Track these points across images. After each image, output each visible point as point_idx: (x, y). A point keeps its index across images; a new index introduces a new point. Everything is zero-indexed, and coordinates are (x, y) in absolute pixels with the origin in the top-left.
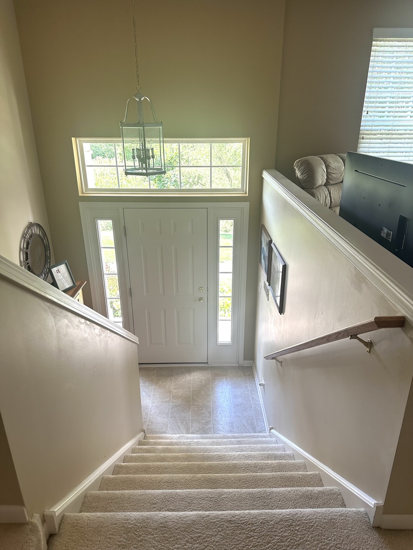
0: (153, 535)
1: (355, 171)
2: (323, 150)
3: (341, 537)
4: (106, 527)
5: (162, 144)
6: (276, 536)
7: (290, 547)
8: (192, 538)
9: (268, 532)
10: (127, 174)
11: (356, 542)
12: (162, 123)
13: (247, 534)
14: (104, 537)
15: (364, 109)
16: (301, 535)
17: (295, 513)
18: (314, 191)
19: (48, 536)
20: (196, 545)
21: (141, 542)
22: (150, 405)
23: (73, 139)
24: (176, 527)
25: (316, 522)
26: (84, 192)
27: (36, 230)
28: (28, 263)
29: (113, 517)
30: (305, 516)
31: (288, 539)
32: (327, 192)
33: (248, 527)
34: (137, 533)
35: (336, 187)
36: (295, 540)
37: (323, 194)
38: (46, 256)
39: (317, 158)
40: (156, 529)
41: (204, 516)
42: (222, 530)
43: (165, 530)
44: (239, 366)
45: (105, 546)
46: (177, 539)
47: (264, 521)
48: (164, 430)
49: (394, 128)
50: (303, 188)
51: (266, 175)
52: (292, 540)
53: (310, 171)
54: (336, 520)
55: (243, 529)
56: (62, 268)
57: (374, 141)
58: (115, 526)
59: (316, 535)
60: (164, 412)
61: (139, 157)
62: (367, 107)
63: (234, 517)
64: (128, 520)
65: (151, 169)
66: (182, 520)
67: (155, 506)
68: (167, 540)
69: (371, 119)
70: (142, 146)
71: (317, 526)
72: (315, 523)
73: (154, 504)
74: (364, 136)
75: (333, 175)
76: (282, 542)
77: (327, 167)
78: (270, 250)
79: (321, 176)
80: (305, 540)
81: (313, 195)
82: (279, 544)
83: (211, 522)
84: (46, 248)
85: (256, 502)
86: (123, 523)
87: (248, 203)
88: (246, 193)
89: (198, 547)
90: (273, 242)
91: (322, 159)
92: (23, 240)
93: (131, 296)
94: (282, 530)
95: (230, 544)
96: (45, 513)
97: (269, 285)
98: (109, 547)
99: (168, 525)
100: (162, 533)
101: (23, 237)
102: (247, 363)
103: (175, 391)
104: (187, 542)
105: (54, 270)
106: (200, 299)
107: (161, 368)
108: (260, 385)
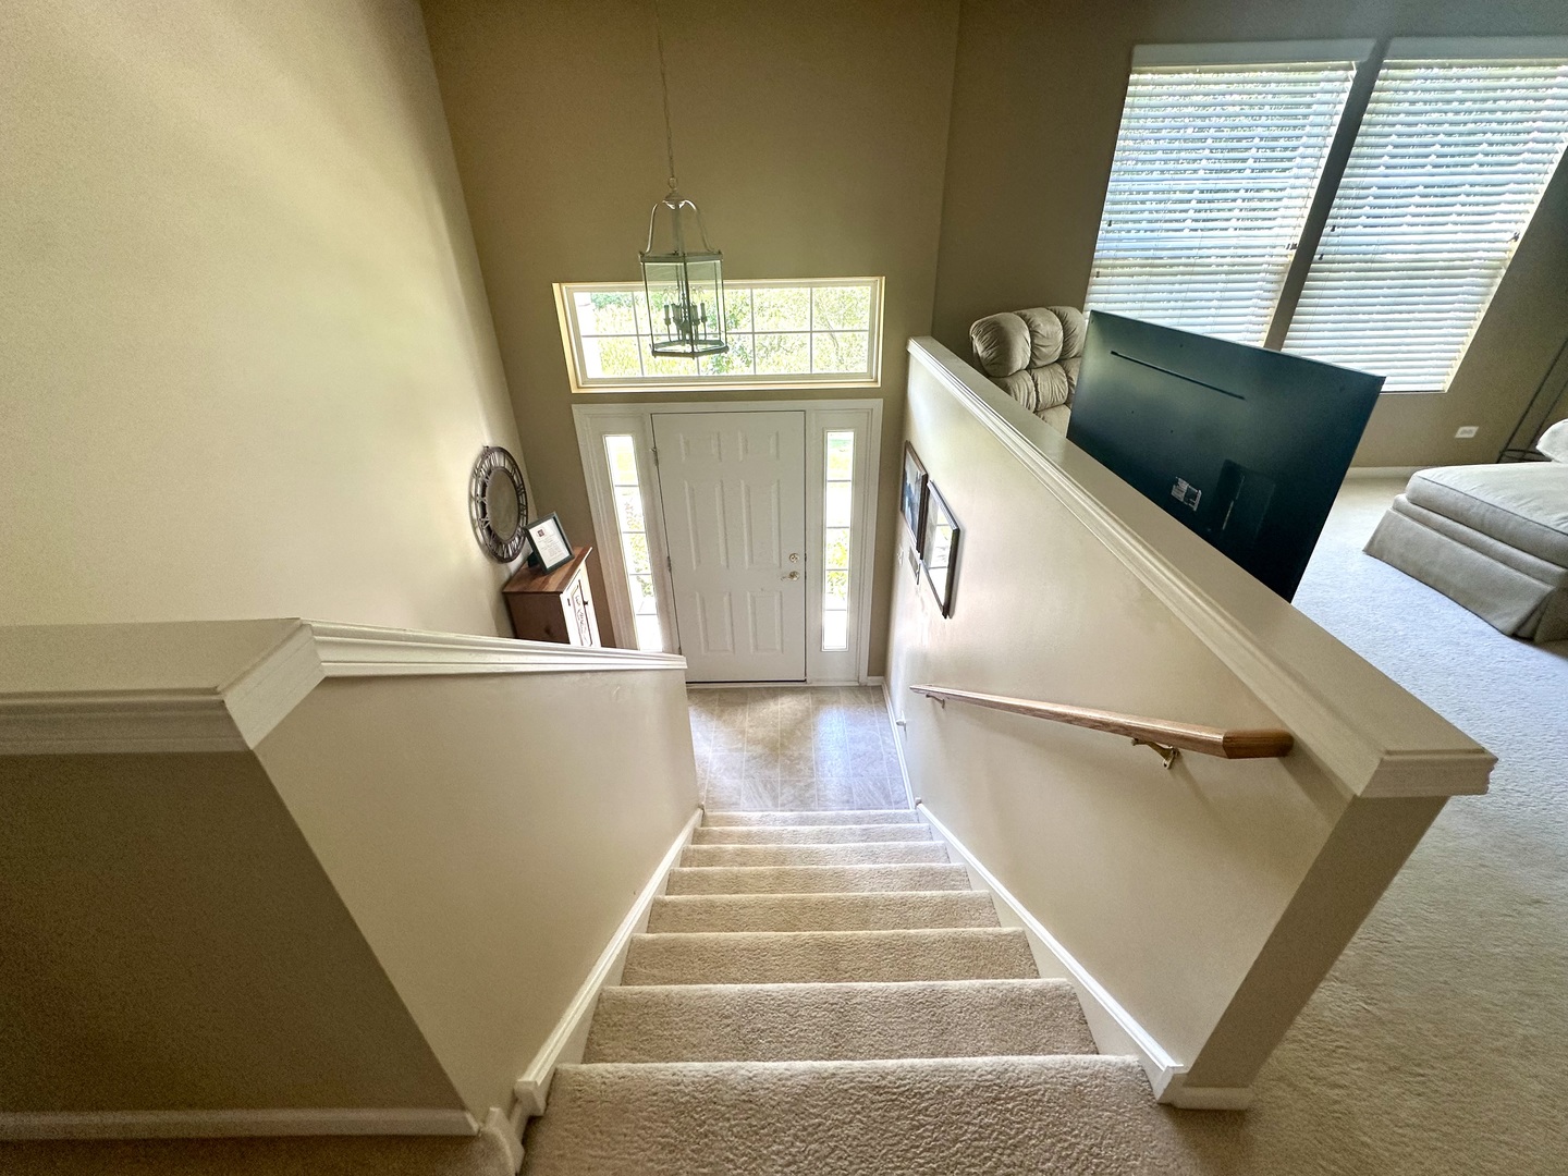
0: (728, 1120)
1: (1113, 353)
2: (1024, 301)
3: (1098, 1129)
4: (638, 1100)
5: (720, 291)
6: (968, 1124)
7: (999, 1151)
8: (805, 1129)
9: (953, 1114)
10: (655, 353)
11: (1128, 1142)
12: (720, 253)
13: (912, 1119)
14: (633, 1125)
15: (1105, 216)
16: (1018, 1123)
17: (1000, 1069)
18: (1009, 381)
19: (525, 1122)
20: (813, 1146)
21: (706, 1136)
22: (710, 755)
23: (556, 286)
24: (772, 1103)
25: (1045, 1091)
26: (581, 385)
27: (498, 460)
28: (487, 522)
29: (650, 1076)
30: (1022, 1076)
31: (993, 1131)
32: (1031, 383)
33: (914, 1103)
34: (697, 1116)
35: (1047, 372)
36: (1008, 1134)
37: (1024, 385)
38: (519, 504)
39: (1012, 315)
40: (734, 1106)
41: (826, 1075)
42: (862, 1108)
43: (751, 1109)
44: (860, 686)
45: (636, 1148)
46: (775, 1131)
47: (943, 1089)
48: (734, 800)
49: (1159, 253)
50: (988, 376)
51: (915, 349)
52: (1001, 1133)
53: (1001, 343)
54: (1086, 1087)
55: (903, 1108)
56: (549, 526)
57: (1116, 279)
58: (655, 1098)
59: (1048, 1125)
60: (733, 768)
61: (678, 321)
62: (1111, 212)
63: (884, 1078)
64: (679, 1084)
65: (701, 342)
66: (784, 1086)
67: (729, 1021)
68: (757, 1134)
69: (1116, 235)
70: (683, 299)
71: (1048, 1102)
72: (1043, 1095)
73: (726, 1017)
74: (1101, 270)
75: (1043, 349)
76: (981, 1139)
77: (1033, 333)
78: (925, 494)
79: (1021, 352)
80: (1027, 1136)
81: (1007, 389)
82: (976, 1143)
83: (840, 1091)
84: (519, 490)
85: (917, 1014)
86: (669, 1091)
87: (880, 402)
88: (876, 381)
89: (817, 1151)
90: (931, 478)
91: (1023, 317)
92: (474, 480)
93: (670, 570)
94: (980, 1109)
95: (878, 1144)
96: (516, 1088)
97: (921, 558)
98: (643, 1151)
99: (757, 1096)
100: (745, 1116)
101: (475, 474)
102: (874, 681)
103: (751, 731)
104: (796, 1137)
105: (533, 532)
106: (792, 575)
107: (726, 690)
108: (898, 724)
